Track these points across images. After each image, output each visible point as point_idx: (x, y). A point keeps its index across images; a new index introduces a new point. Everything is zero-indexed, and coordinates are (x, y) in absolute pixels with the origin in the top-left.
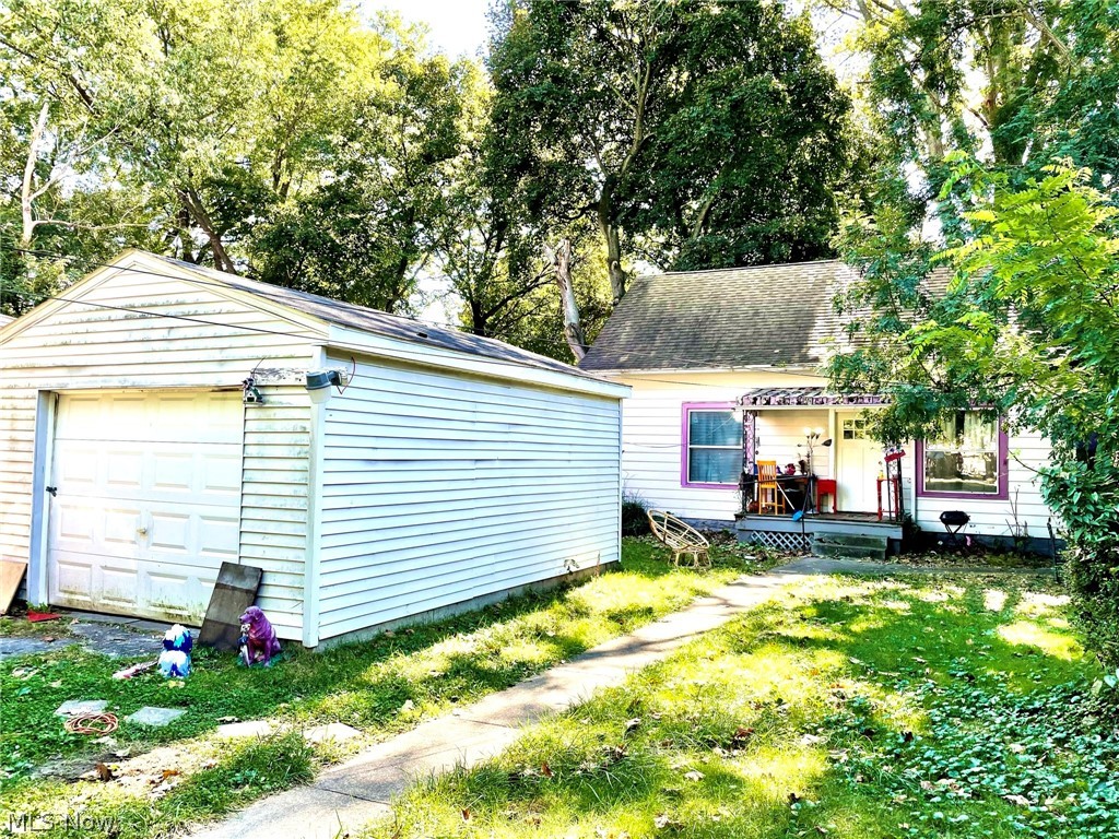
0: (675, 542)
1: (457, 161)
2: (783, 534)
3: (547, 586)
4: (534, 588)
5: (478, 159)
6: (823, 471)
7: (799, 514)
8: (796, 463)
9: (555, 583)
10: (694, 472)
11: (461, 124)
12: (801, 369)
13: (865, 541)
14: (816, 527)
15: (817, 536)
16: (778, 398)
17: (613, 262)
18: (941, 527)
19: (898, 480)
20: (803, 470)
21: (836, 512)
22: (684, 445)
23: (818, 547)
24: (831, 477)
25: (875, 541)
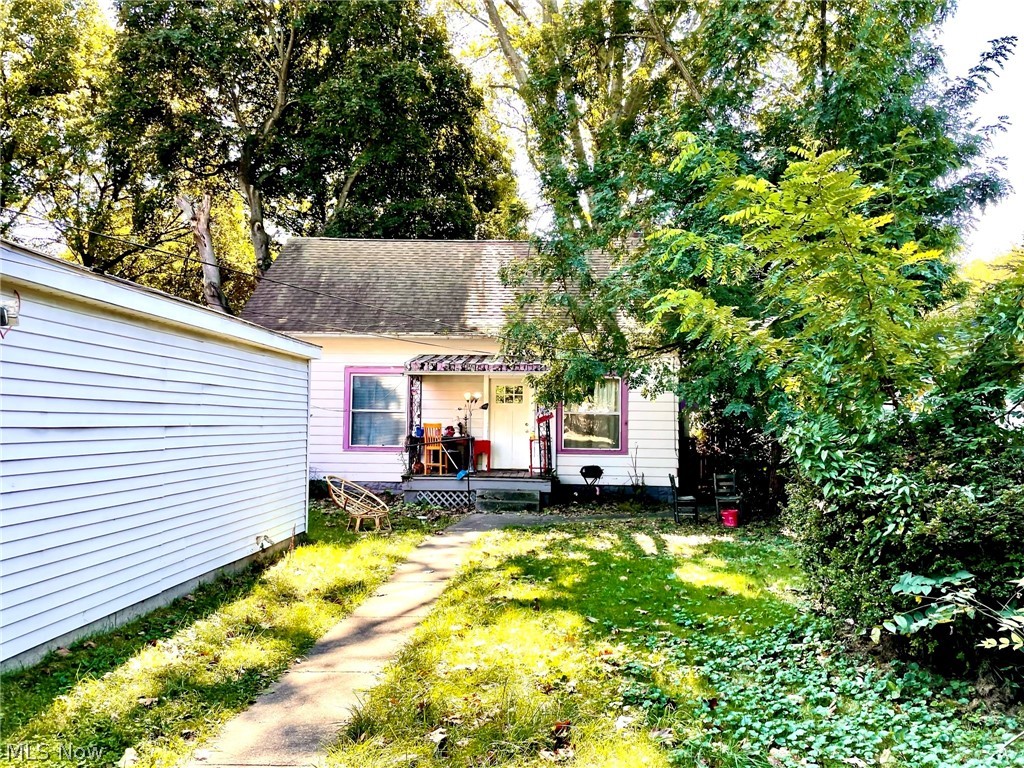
0: (357, 510)
1: (73, 96)
2: (447, 492)
3: (239, 567)
4: (226, 572)
5: (99, 99)
6: (478, 433)
7: (462, 474)
8: (455, 425)
9: (245, 564)
10: (356, 434)
11: (77, 58)
12: (462, 337)
13: (521, 495)
14: (478, 485)
15: (479, 493)
16: (444, 364)
17: (256, 224)
18: (581, 480)
19: (547, 438)
20: (461, 433)
21: (490, 470)
22: (346, 411)
23: (479, 503)
24: (485, 438)
25: (529, 495)
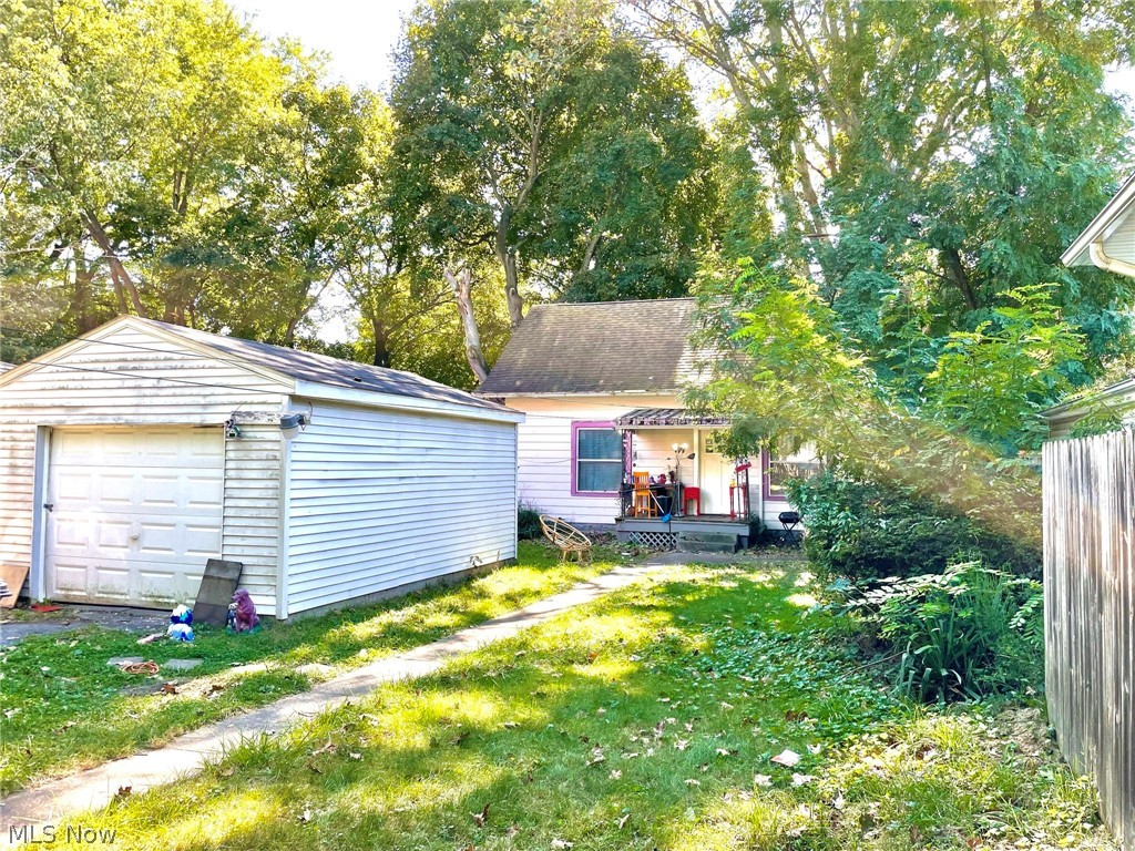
0: (562, 542)
1: (359, 188)
2: (655, 534)
3: (456, 578)
4: (446, 579)
5: (380, 186)
6: (690, 481)
7: (667, 517)
8: (667, 474)
9: (462, 575)
10: (583, 482)
11: (362, 151)
12: (670, 394)
13: (719, 538)
14: (681, 528)
15: (681, 534)
16: (650, 419)
17: (512, 286)
18: (780, 526)
19: (746, 488)
20: (672, 479)
21: (700, 515)
22: (573, 460)
23: (681, 543)
24: (696, 485)
25: (727, 537)
